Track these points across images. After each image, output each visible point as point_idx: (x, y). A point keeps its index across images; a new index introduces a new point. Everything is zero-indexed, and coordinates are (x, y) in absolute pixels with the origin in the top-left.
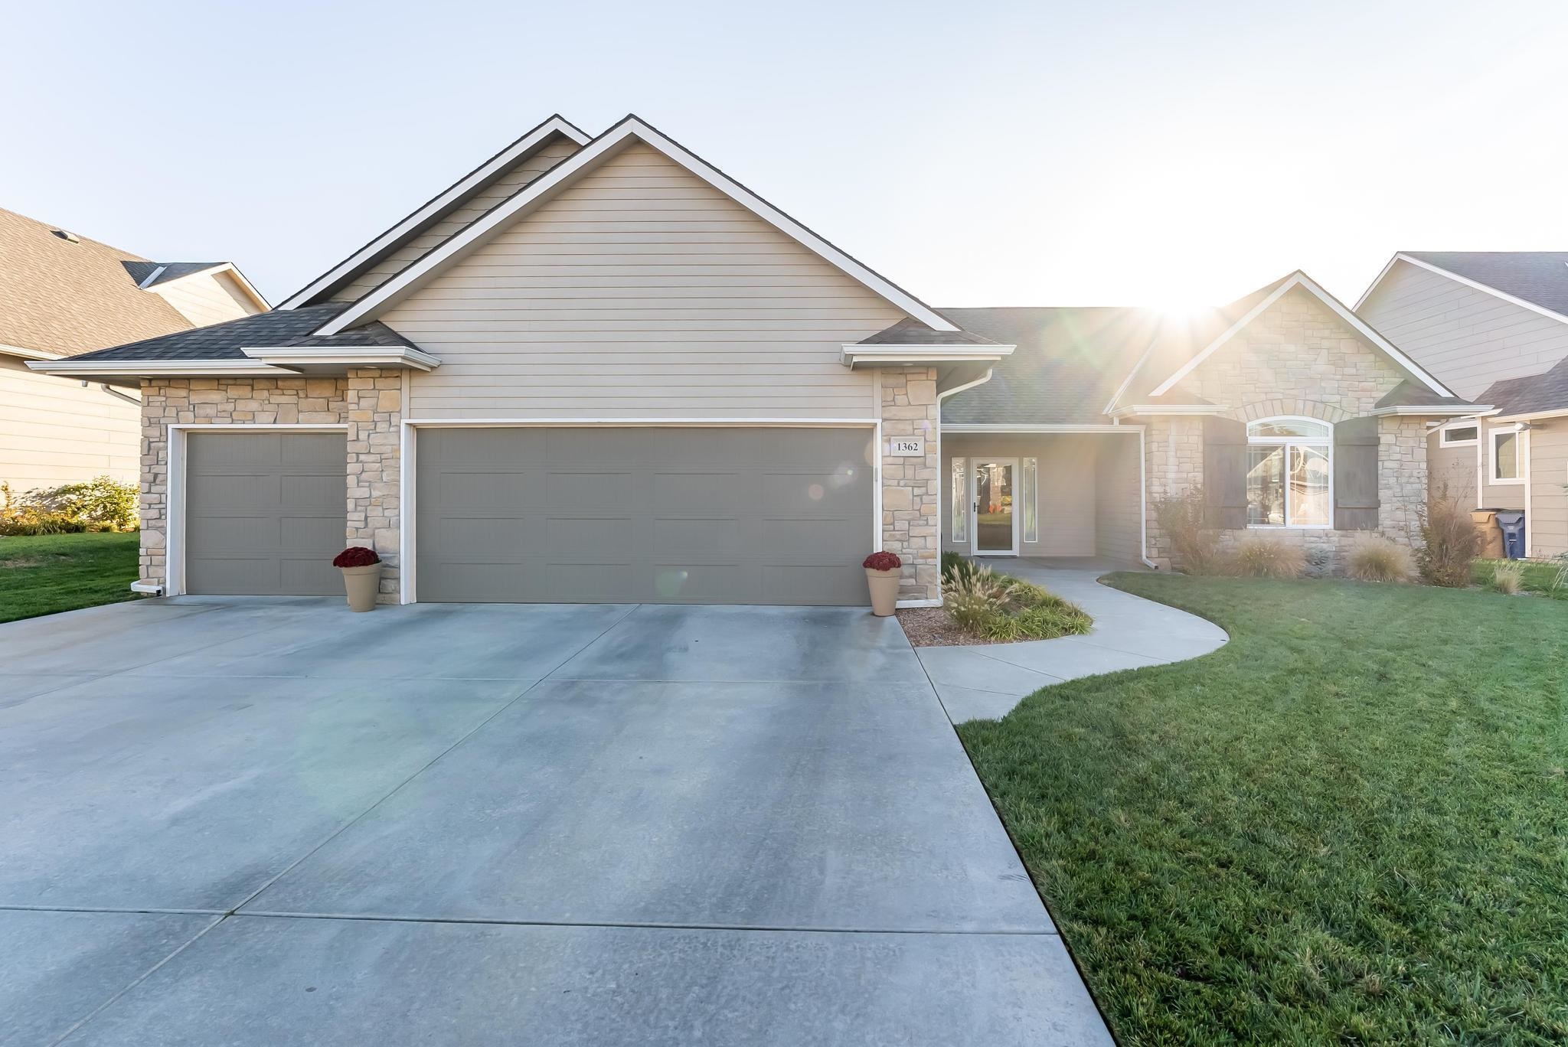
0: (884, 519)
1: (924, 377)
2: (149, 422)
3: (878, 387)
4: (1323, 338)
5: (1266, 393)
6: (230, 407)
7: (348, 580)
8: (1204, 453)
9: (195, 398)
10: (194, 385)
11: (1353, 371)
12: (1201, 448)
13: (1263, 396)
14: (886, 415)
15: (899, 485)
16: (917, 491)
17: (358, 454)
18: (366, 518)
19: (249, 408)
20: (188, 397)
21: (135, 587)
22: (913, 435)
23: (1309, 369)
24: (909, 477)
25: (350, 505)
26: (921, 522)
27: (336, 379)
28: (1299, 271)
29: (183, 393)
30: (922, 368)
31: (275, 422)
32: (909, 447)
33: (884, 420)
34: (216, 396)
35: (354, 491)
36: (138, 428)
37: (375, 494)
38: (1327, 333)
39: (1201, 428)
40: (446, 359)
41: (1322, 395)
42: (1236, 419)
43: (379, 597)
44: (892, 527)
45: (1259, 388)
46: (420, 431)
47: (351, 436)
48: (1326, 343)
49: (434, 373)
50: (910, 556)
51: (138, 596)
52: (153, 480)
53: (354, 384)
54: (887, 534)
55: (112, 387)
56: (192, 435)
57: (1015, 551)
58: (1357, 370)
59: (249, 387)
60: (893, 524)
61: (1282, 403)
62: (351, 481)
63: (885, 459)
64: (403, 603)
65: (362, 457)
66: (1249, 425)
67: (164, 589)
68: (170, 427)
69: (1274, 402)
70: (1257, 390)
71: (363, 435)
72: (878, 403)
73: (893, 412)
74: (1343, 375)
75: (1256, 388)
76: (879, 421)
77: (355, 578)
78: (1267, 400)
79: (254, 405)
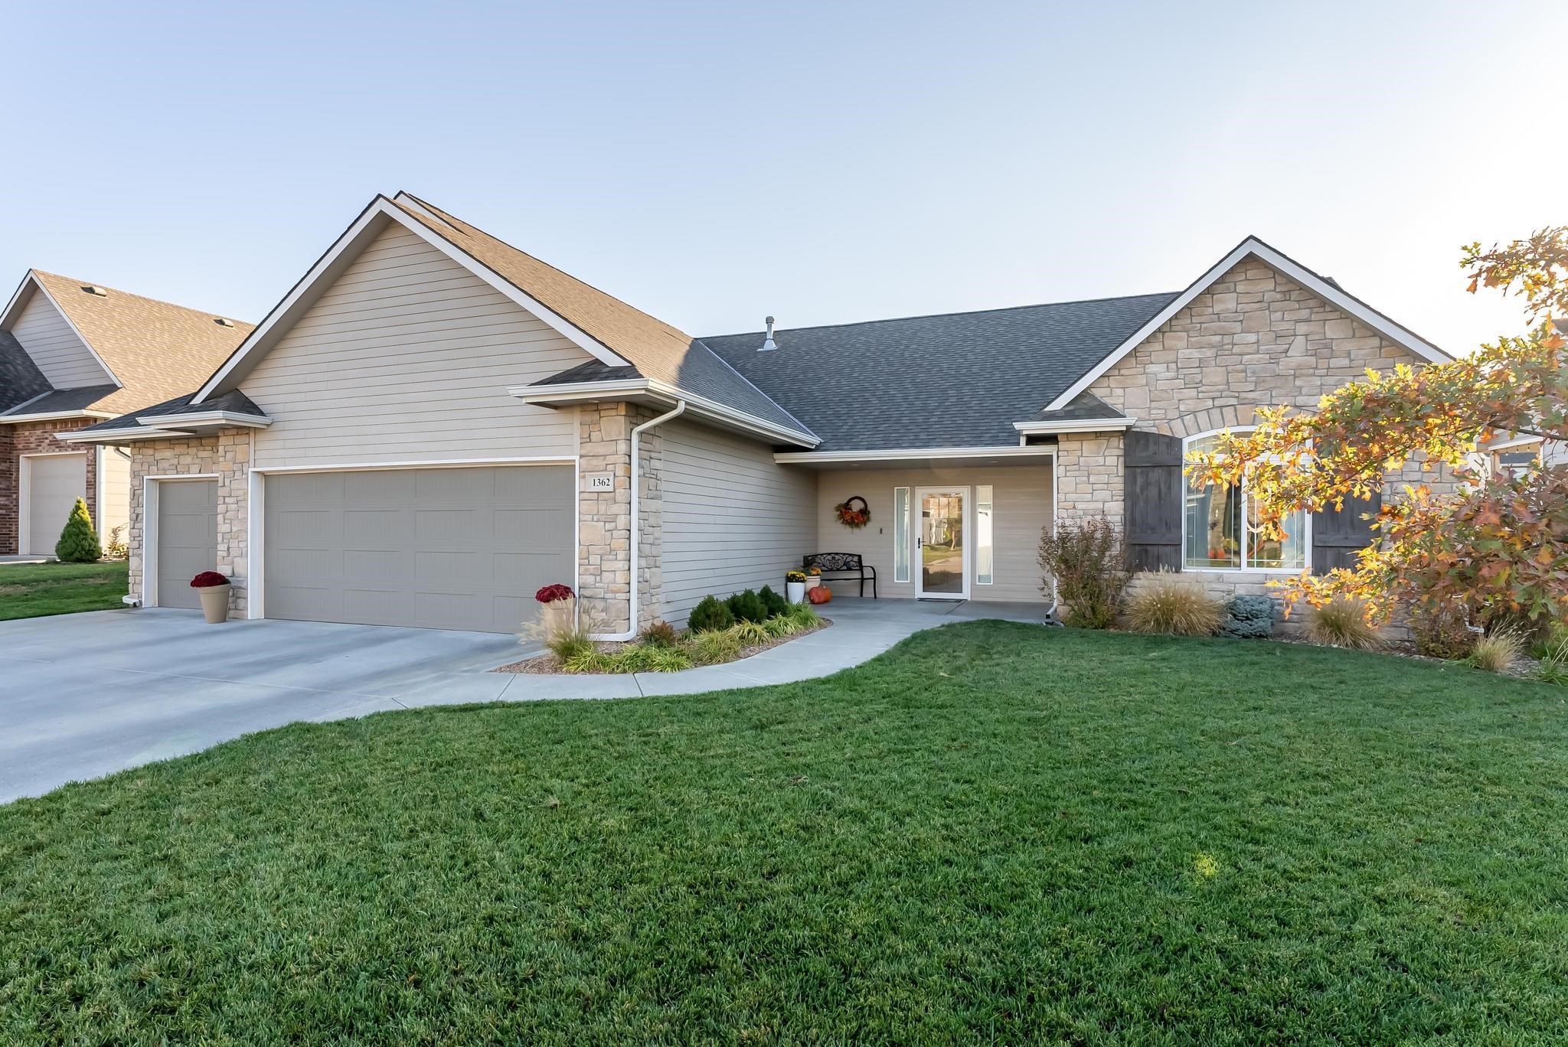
0: (580, 554)
1: (614, 413)
2: (135, 474)
3: (577, 424)
4: (1297, 321)
5: (1213, 399)
6: (175, 461)
7: (202, 597)
8: (1125, 476)
9: (158, 456)
10: (158, 446)
11: (1345, 362)
12: (1121, 471)
13: (1210, 403)
14: (583, 452)
15: (593, 521)
16: (609, 526)
17: (224, 497)
18: (228, 548)
19: (186, 462)
20: (153, 455)
21: (126, 599)
22: (606, 470)
23: (1278, 363)
24: (602, 512)
25: (220, 539)
26: (611, 557)
27: (201, 438)
28: (1251, 237)
29: (151, 452)
30: (615, 402)
31: (200, 472)
32: (602, 483)
33: (581, 456)
34: (168, 453)
35: (223, 528)
36: (128, 479)
37: (235, 529)
38: (1304, 314)
39: (1122, 446)
40: (276, 417)
41: (1295, 397)
42: (1171, 435)
43: (227, 612)
44: (587, 561)
45: (1202, 392)
46: (266, 476)
47: (220, 484)
48: (1302, 328)
49: (270, 429)
50: (602, 590)
51: (127, 606)
52: (136, 518)
53: (222, 441)
54: (582, 568)
55: (121, 449)
56: (162, 483)
57: (966, 594)
58: (1351, 361)
59: (186, 446)
60: (588, 558)
61: (1235, 410)
62: (220, 518)
63: (582, 494)
64: (249, 618)
65: (227, 500)
66: (1186, 442)
67: (141, 602)
68: (145, 477)
69: (1224, 409)
70: (1201, 395)
71: (227, 482)
72: (577, 440)
73: (589, 448)
74: (1329, 368)
75: (1198, 392)
76: (577, 458)
77: (206, 595)
78: (1214, 407)
79: (188, 460)
